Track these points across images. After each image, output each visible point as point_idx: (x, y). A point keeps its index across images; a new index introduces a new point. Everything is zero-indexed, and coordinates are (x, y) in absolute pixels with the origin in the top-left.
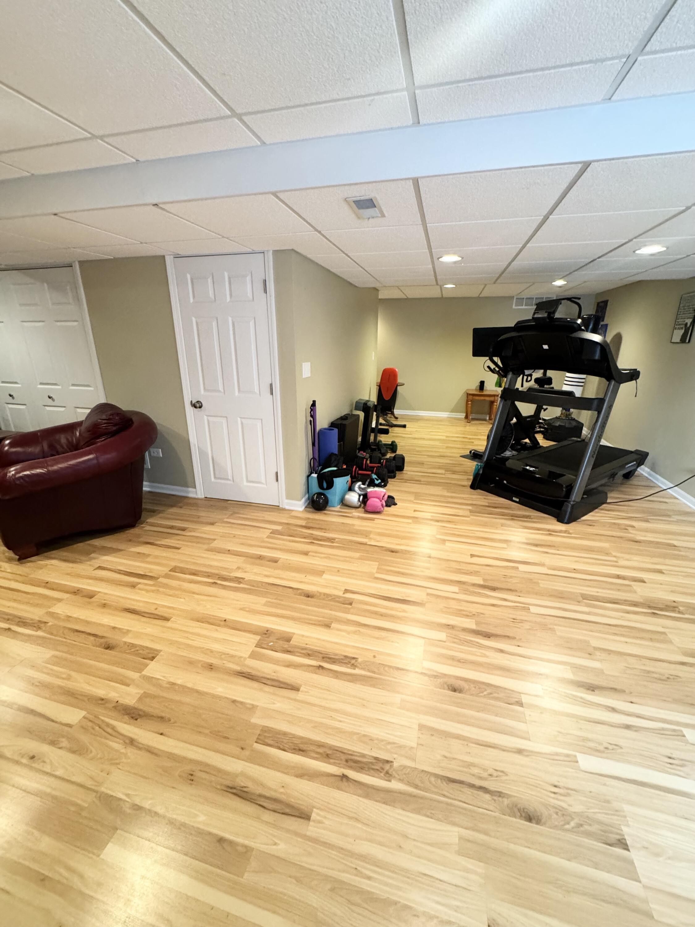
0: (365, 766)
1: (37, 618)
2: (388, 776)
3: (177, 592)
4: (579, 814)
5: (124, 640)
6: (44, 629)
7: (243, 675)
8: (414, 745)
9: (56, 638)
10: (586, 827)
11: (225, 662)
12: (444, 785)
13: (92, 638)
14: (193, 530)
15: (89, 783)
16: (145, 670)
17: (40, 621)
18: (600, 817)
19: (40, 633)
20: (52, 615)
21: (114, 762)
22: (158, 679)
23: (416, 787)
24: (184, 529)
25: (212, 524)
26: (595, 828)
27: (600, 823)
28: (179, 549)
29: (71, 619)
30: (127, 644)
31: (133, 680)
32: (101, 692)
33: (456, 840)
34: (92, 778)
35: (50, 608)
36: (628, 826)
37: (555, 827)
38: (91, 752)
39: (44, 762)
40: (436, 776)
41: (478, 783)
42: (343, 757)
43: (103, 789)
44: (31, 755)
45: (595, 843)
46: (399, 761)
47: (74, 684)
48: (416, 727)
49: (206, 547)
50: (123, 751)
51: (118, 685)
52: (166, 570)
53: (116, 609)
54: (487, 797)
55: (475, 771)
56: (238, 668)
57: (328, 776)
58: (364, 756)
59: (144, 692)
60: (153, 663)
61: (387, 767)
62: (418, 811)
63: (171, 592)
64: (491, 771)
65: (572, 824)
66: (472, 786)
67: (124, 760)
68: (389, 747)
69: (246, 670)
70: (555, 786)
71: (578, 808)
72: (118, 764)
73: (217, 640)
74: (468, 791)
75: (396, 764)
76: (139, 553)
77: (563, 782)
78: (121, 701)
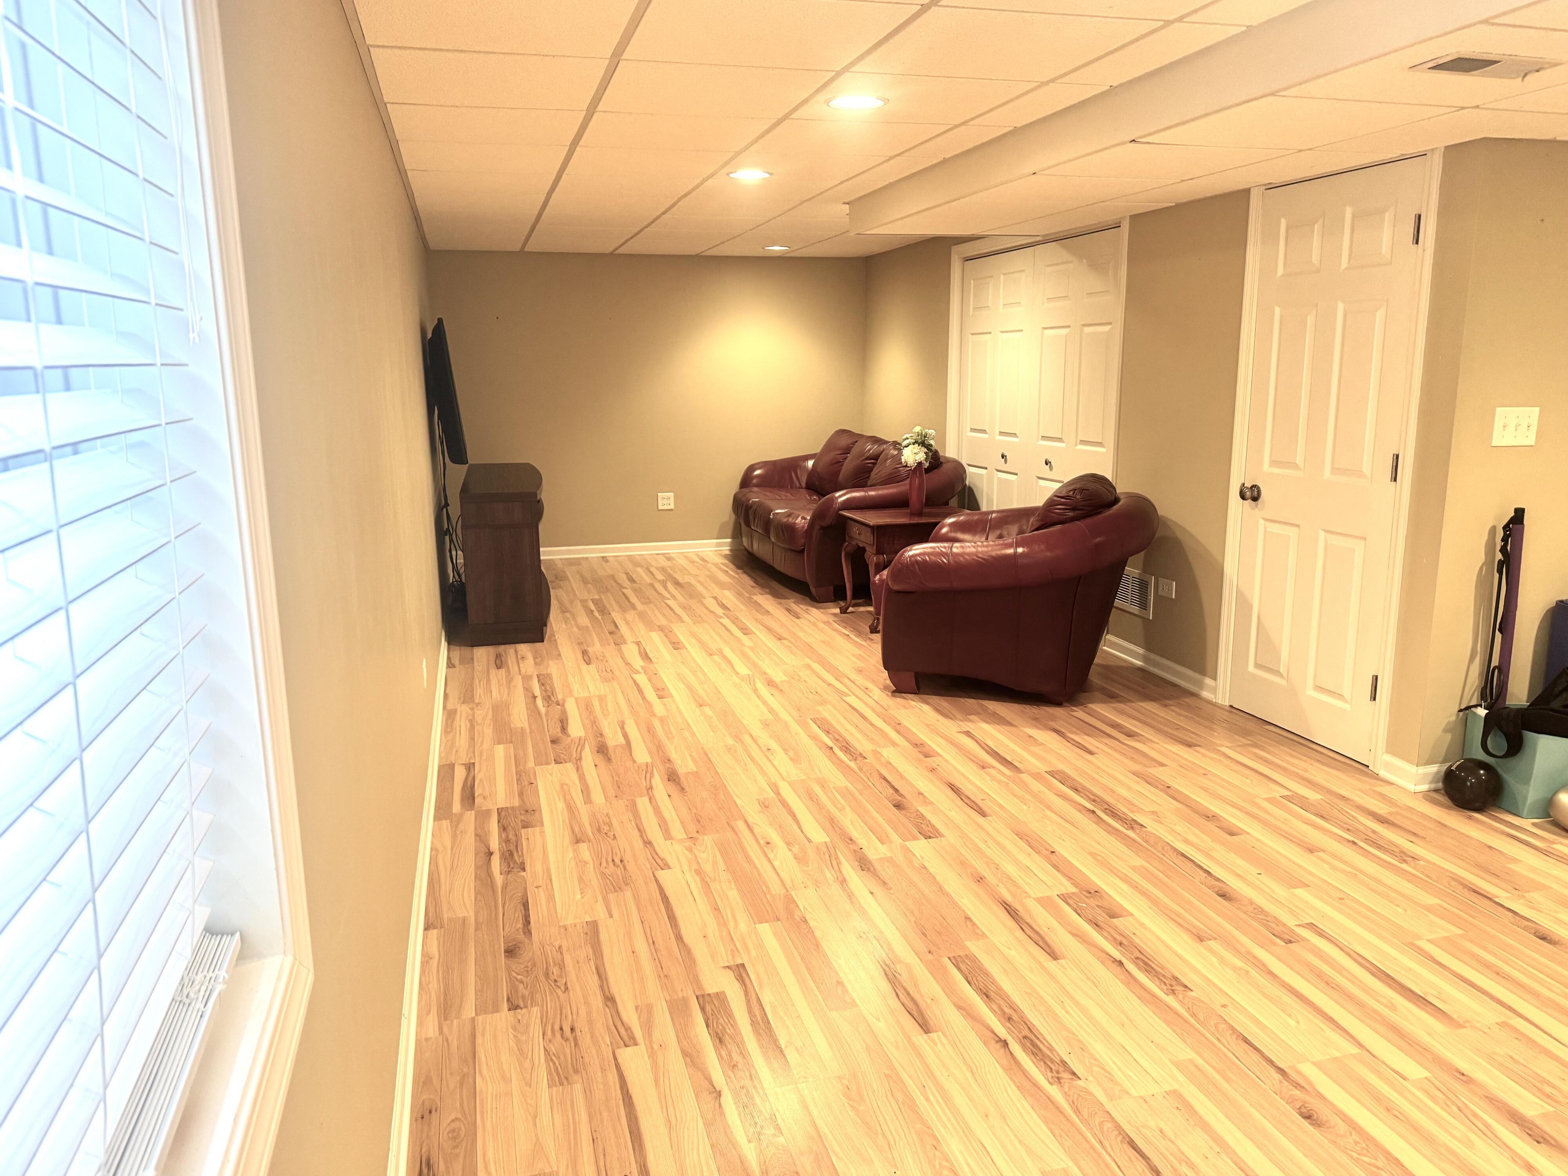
0: (1040, 1055)
1: (861, 750)
2: (1056, 1080)
3: (1027, 797)
5: (920, 809)
6: (858, 762)
7: (1008, 907)
8: (1135, 1093)
9: (862, 775)
11: (1000, 885)
12: (1116, 1138)
13: (891, 791)
14: (1145, 741)
15: (788, 883)
16: (911, 842)
17: (861, 754)
19: (852, 764)
20: (876, 753)
21: (817, 884)
22: (915, 855)
23: (1077, 1111)
24: (1130, 735)
25: (1189, 745)
28: (1091, 753)
29: (890, 766)
30: (918, 813)
31: (891, 842)
32: (855, 835)
34: (792, 881)
35: (880, 747)
38: (808, 866)
39: (772, 851)
40: (1118, 1127)
42: (1026, 1032)
43: (793, 893)
44: (769, 841)
46: (1090, 1085)
47: (842, 817)
48: (1167, 1089)
49: (1136, 767)
50: (831, 882)
51: (874, 838)
52: (1042, 768)
53: (941, 779)
56: (1009, 898)
57: (987, 1029)
58: (1052, 1050)
59: (891, 857)
60: (923, 842)
61: (1066, 1075)
63: (1020, 793)
67: (825, 888)
68: (1097, 1069)
69: (1016, 905)
72: (818, 887)
73: (1016, 862)
75: (1080, 1082)
76: (1030, 737)
78: (865, 850)
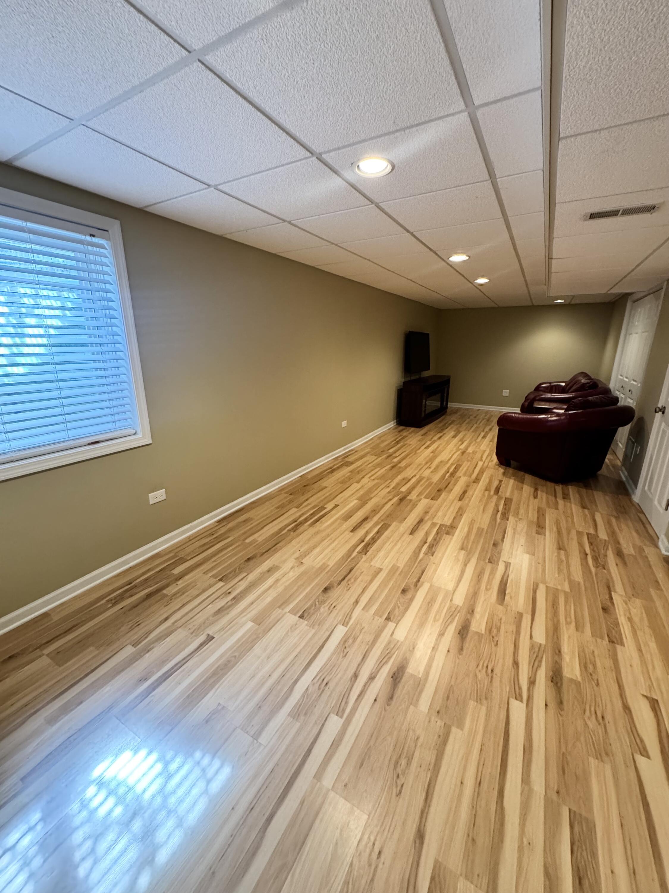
2: (359, 553)
4: (320, 608)
8: (372, 564)
10: (313, 607)
12: (350, 567)
18: (315, 616)
23: (353, 559)
26: (312, 611)
27: (313, 614)
32: (565, 649)
33: (328, 564)
36: (307, 625)
37: (319, 596)
40: (355, 566)
41: (347, 579)
42: (371, 543)
45: (306, 607)
46: (364, 558)
48: (381, 567)
54: (340, 579)
55: (352, 580)
58: (371, 548)
61: (364, 553)
62: (343, 557)
64: (350, 585)
65: (317, 603)
66: (346, 576)
68: (373, 556)
70: (334, 607)
71: (322, 610)
74: (345, 574)
75: (364, 556)
77: (335, 612)
78: (564, 666)
